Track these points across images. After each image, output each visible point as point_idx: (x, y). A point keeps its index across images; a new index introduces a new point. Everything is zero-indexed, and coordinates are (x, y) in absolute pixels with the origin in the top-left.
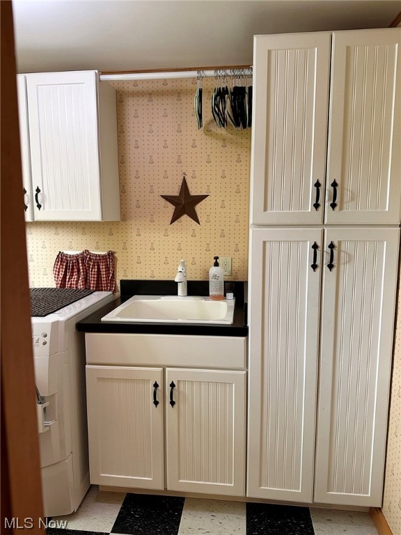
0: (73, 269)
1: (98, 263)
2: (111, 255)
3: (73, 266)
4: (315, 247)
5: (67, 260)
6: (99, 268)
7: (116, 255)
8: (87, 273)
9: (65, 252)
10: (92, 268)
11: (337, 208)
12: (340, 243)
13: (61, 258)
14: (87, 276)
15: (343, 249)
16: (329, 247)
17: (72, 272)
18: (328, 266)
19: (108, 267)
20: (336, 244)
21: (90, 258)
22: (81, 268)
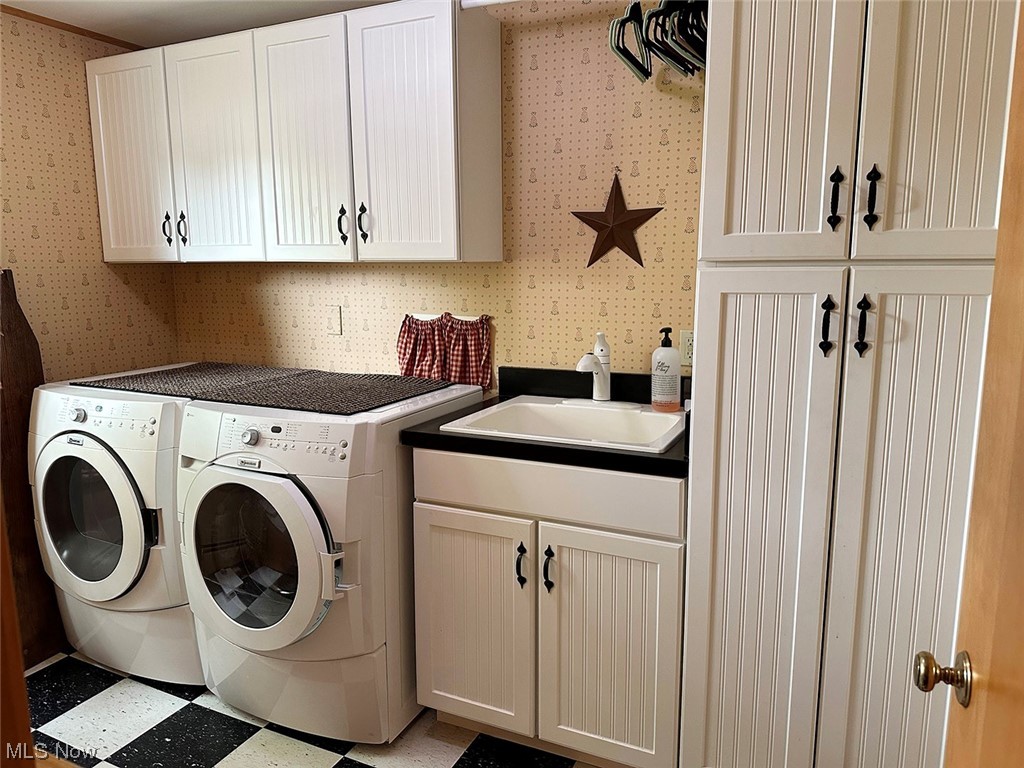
0: (425, 345)
1: (465, 335)
2: (486, 321)
3: (425, 340)
4: (829, 305)
5: (418, 330)
6: (465, 345)
7: (494, 322)
8: (446, 353)
9: (416, 316)
10: (455, 345)
11: (879, 226)
12: (883, 298)
13: (409, 326)
14: (446, 358)
15: (890, 310)
16: (859, 306)
17: (424, 351)
18: (856, 346)
19: (480, 344)
20: (874, 299)
21: (451, 326)
22: (437, 343)
